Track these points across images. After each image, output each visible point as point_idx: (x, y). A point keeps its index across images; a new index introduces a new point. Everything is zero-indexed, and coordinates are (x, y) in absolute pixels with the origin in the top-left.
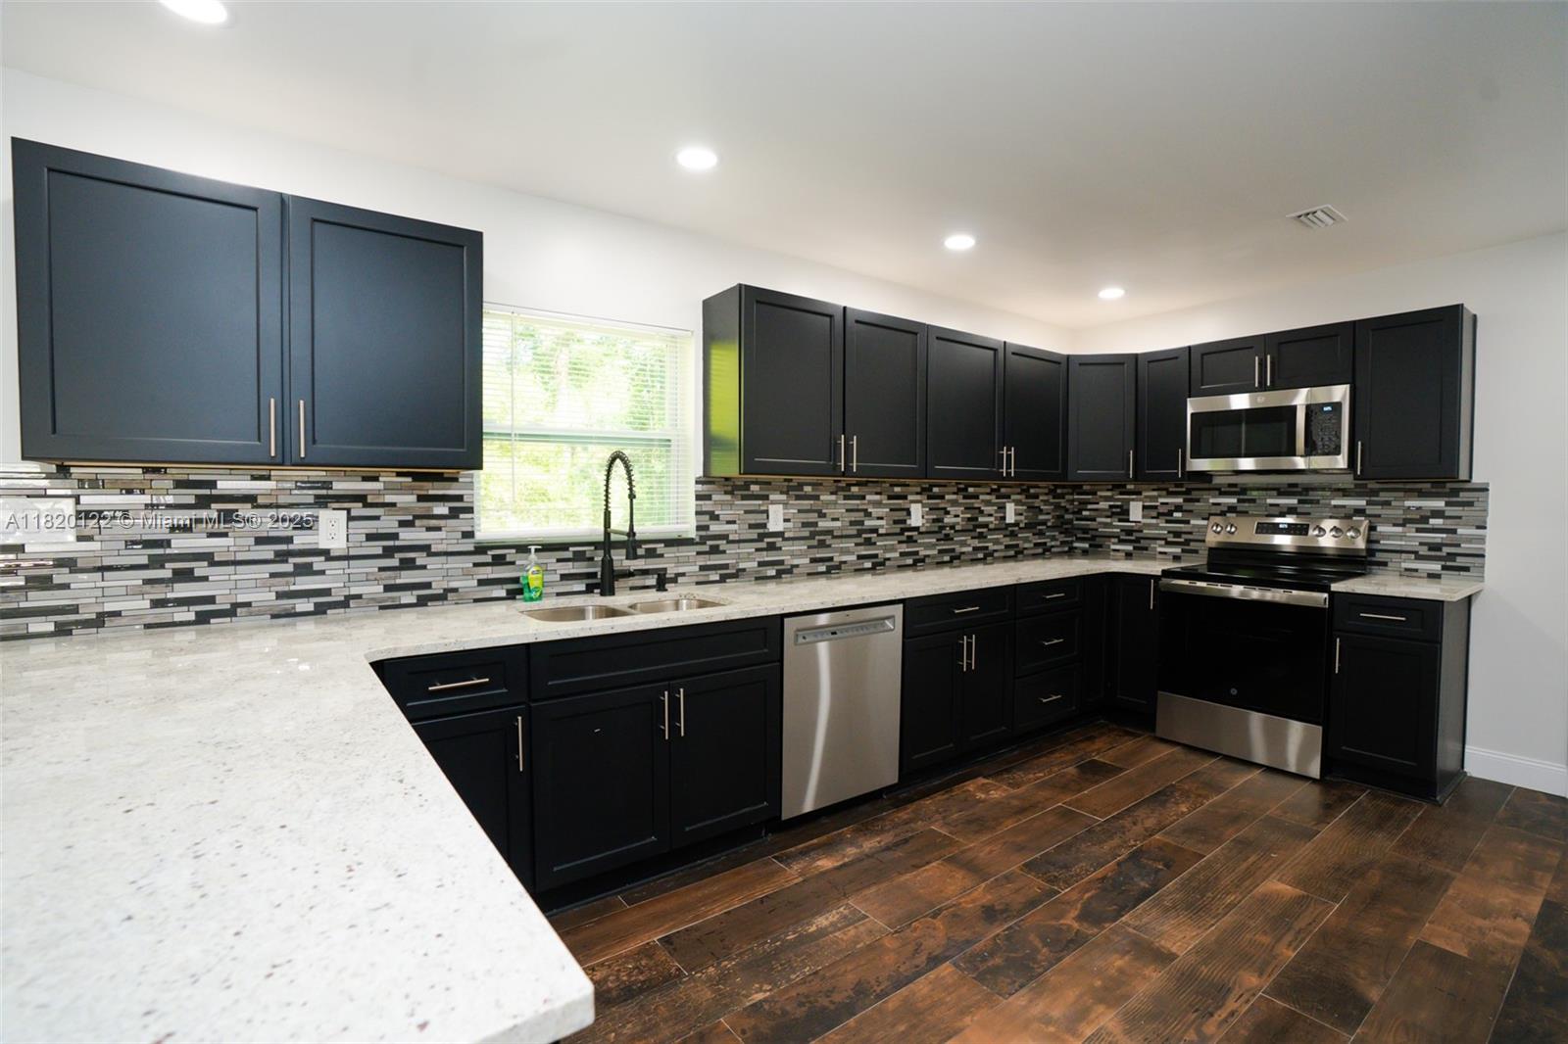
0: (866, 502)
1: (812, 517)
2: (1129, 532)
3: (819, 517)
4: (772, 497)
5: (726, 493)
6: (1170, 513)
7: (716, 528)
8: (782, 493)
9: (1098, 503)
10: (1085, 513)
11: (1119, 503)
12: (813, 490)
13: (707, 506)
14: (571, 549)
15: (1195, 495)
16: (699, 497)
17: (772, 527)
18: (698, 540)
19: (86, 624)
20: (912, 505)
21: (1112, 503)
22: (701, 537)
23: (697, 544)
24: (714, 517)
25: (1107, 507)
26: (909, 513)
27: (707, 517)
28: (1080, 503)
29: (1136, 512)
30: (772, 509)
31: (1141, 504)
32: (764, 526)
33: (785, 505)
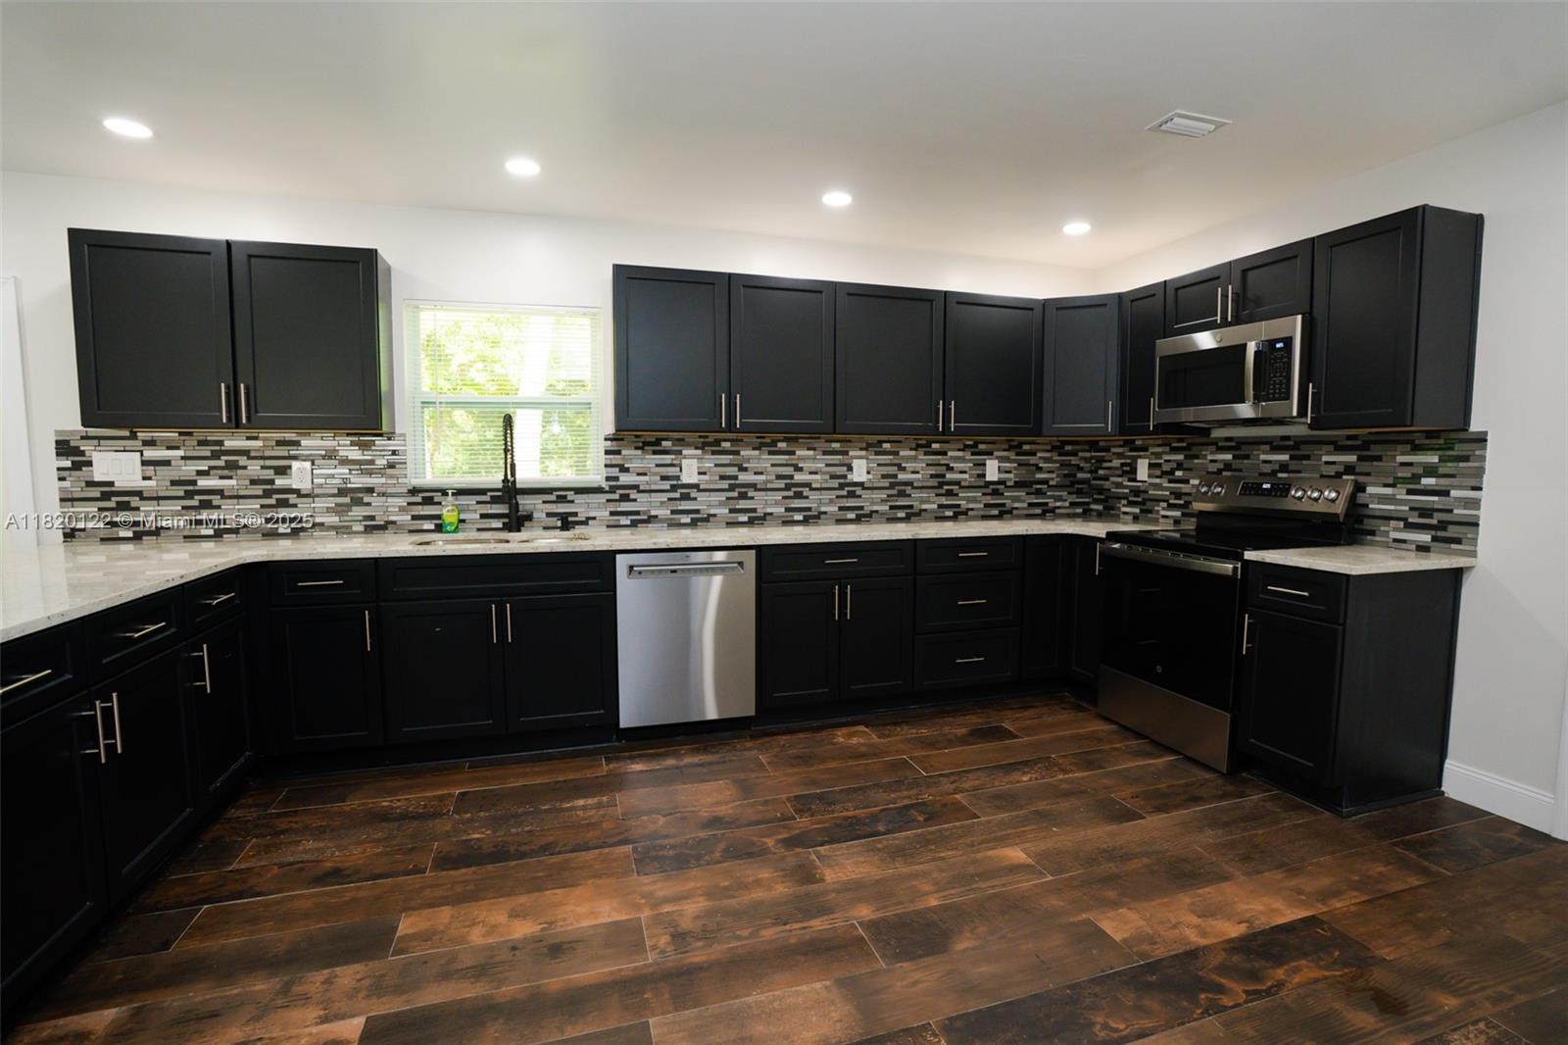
0: (795, 457)
1: (732, 471)
2: (1136, 492)
3: (740, 470)
4: (685, 452)
5: (636, 448)
6: (1172, 472)
7: (625, 479)
8: (696, 448)
9: (1111, 461)
10: (1101, 472)
11: (1129, 461)
12: (732, 445)
13: (616, 459)
14: (489, 494)
15: (1195, 450)
16: (607, 452)
17: (686, 479)
18: (607, 489)
19: (149, 533)
20: (855, 461)
21: (1123, 461)
22: (610, 486)
23: (607, 492)
24: (624, 470)
25: (1119, 465)
26: (850, 468)
27: (617, 469)
28: (1097, 461)
29: (1143, 471)
30: (685, 463)
31: (1147, 461)
32: (678, 478)
33: (700, 459)
